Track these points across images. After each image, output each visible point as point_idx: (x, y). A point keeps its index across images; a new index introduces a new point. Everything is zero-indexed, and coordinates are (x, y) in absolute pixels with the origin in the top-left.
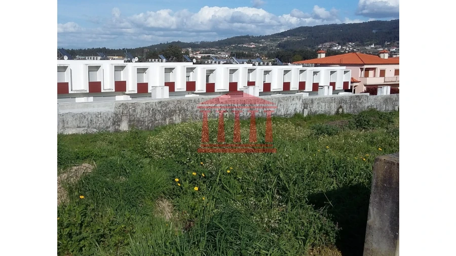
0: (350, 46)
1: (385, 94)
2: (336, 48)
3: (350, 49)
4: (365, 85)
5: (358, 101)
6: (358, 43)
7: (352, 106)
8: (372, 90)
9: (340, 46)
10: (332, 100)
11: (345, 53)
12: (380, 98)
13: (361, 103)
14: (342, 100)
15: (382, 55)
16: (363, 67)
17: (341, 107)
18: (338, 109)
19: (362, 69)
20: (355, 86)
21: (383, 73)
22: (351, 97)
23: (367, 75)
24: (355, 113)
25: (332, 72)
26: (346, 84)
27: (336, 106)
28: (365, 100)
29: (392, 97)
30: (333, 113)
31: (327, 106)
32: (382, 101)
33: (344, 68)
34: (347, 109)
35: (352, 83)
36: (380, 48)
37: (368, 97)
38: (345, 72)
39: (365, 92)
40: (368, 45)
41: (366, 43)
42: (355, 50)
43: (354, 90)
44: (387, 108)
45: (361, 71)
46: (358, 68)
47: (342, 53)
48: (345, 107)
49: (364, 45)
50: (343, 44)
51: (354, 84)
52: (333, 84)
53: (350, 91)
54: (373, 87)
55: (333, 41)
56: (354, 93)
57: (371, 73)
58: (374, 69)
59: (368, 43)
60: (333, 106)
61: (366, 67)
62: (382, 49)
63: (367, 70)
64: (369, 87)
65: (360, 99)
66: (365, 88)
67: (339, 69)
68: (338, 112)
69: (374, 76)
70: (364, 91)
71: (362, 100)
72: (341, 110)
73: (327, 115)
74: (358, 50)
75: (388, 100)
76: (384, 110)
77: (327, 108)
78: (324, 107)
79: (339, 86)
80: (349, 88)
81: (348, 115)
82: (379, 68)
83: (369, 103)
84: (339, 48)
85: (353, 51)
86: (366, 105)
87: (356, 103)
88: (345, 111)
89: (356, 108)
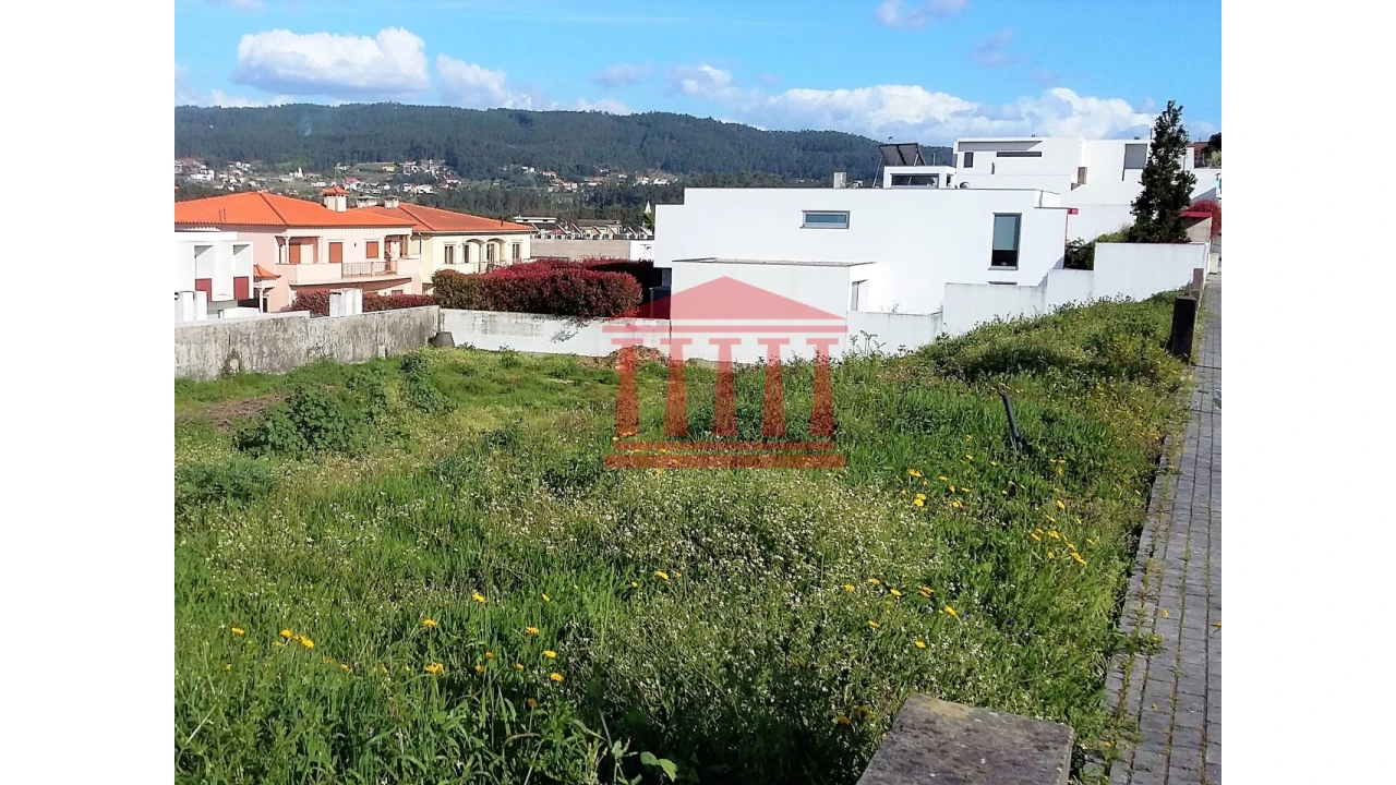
0: (238, 173)
1: (349, 312)
2: (200, 177)
3: (238, 181)
4: (293, 287)
5: (281, 335)
6: (259, 163)
7: (265, 349)
8: (314, 300)
9: (212, 172)
10: (207, 335)
11: (227, 192)
12: (337, 324)
13: (288, 341)
14: (235, 335)
15: (329, 201)
16: (283, 234)
17: (234, 355)
18: (227, 362)
19: (281, 241)
20: (267, 289)
21: (336, 251)
22: (261, 324)
23: (295, 259)
24: (274, 370)
25: (200, 249)
26: (240, 283)
27: (220, 353)
28: (300, 331)
29: (369, 320)
30: (213, 373)
31: (192, 351)
32: (343, 332)
33: (232, 236)
34: (251, 362)
35: (256, 279)
36: (317, 180)
37: (305, 322)
38: (237, 249)
39: (295, 308)
40: (286, 172)
41: (280, 166)
42: (253, 183)
43: (265, 300)
44: (358, 351)
45: (281, 246)
46: (270, 237)
47: (217, 193)
48: (245, 352)
49: (276, 171)
50: (220, 166)
51: (264, 284)
52: (204, 285)
53: (254, 303)
54: (313, 291)
55: (189, 156)
56: (265, 310)
57: (306, 250)
58: (313, 240)
59: (285, 164)
60: (213, 354)
61: (290, 233)
62: (324, 184)
63: (296, 242)
64: (304, 291)
65: (285, 330)
66: (292, 296)
67: (221, 240)
68: (226, 371)
69: (316, 260)
70: (290, 303)
71: (290, 332)
72: (234, 364)
73: (198, 381)
74: (262, 183)
75: (360, 329)
76: (350, 357)
77: (194, 358)
78: (186, 358)
79: (223, 290)
80: (251, 296)
81: (256, 379)
82: (327, 236)
83: (311, 338)
84: (209, 178)
85: (249, 188)
86: (304, 346)
87: (275, 339)
88: (247, 366)
89: (277, 355)
